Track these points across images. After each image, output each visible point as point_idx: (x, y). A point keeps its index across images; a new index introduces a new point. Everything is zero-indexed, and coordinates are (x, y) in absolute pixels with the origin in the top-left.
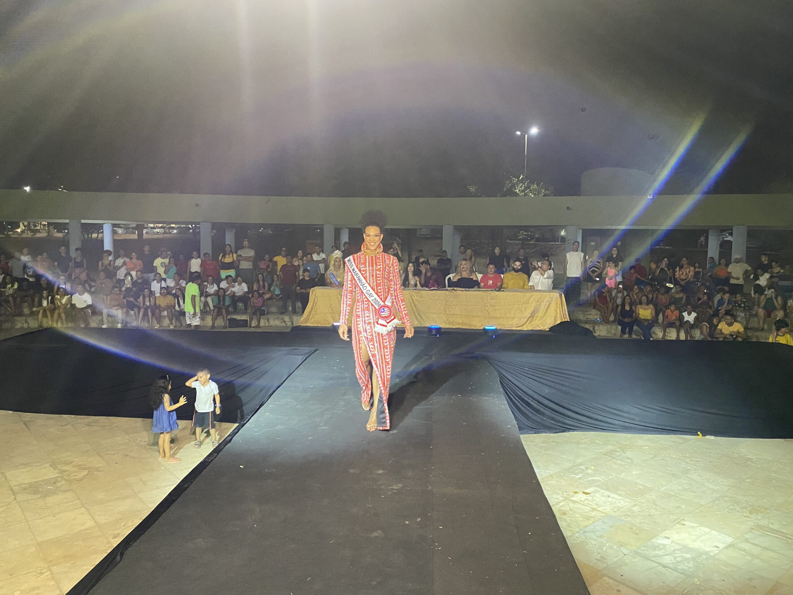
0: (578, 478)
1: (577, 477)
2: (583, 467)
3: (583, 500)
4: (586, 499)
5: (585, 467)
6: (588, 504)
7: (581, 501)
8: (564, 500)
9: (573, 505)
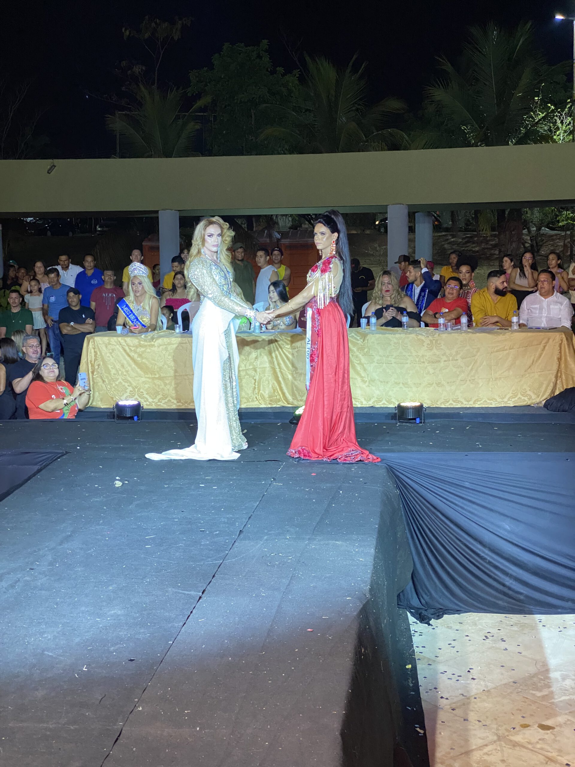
0: (539, 697)
1: (539, 694)
3: (534, 740)
4: (540, 740)
6: (542, 749)
7: (529, 743)
8: (495, 742)
9: (510, 751)
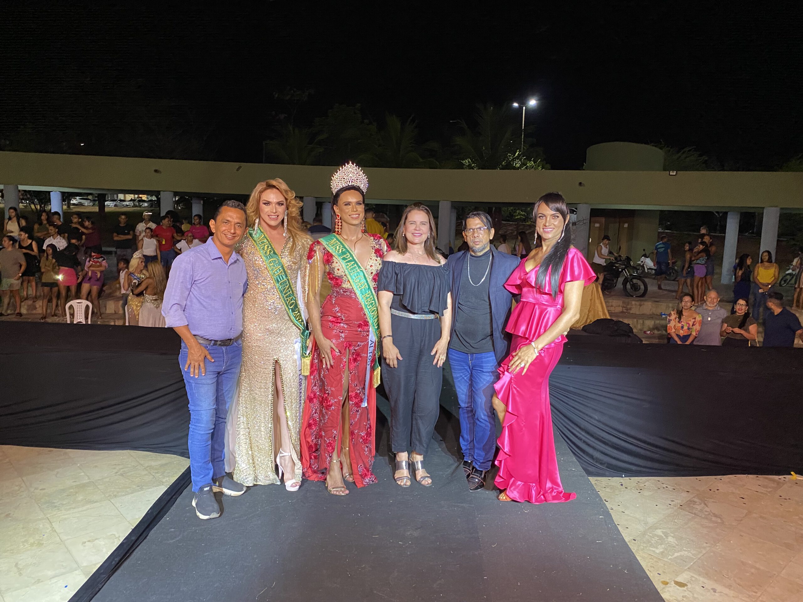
2: (659, 532)
4: (683, 596)
5: (663, 533)
